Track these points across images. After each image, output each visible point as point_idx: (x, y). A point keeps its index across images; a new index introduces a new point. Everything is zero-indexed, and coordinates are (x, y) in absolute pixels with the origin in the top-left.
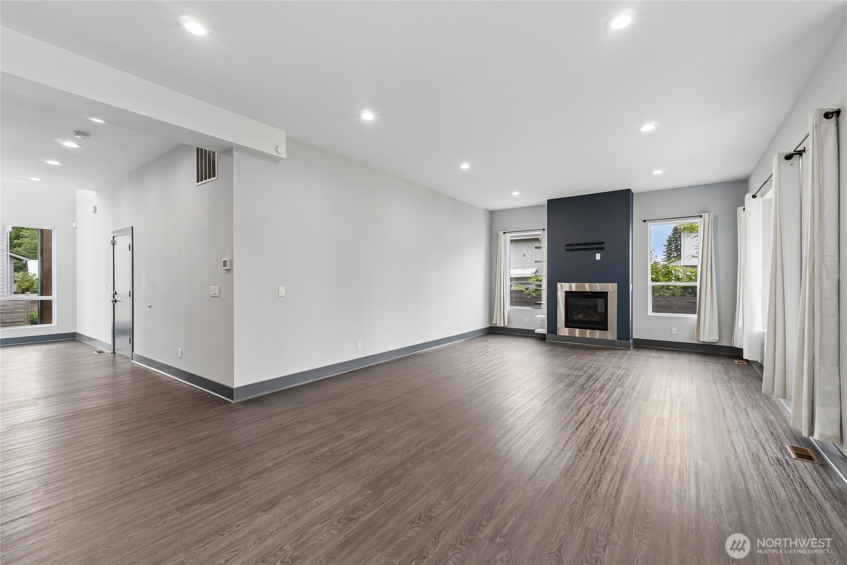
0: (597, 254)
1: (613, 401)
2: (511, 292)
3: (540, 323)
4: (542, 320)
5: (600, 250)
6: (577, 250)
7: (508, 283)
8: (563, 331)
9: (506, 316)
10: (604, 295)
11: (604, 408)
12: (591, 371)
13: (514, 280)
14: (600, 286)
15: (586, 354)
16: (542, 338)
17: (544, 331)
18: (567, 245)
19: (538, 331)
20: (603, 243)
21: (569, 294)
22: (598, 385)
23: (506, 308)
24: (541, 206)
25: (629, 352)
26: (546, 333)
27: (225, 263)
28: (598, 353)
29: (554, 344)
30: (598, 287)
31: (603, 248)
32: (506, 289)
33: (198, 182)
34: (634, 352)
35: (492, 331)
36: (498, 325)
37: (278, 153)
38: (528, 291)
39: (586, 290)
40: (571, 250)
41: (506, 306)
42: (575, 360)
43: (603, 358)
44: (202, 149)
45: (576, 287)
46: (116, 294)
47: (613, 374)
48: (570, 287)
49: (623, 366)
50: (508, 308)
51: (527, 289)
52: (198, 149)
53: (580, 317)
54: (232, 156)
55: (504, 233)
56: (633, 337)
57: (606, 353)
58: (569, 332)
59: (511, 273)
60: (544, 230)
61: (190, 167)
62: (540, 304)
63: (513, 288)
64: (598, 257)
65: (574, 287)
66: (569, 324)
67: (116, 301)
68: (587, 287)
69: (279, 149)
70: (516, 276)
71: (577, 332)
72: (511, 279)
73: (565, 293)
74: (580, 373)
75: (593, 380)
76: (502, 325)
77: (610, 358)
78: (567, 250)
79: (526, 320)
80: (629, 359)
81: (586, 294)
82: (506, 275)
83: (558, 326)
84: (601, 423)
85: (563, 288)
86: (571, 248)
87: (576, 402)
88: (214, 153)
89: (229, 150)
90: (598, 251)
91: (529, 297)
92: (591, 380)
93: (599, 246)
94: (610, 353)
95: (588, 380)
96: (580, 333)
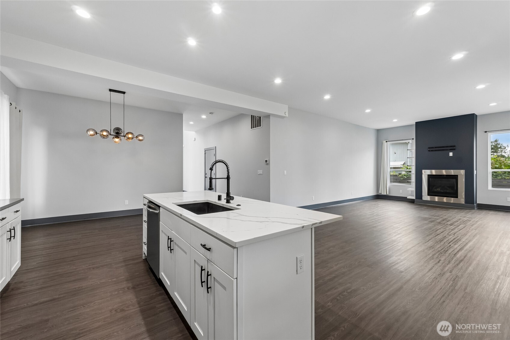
0: (450, 153)
1: (458, 229)
2: (391, 175)
3: (411, 193)
4: (412, 191)
5: (451, 150)
6: (436, 150)
7: (389, 170)
8: (426, 197)
9: (388, 189)
10: (456, 177)
11: (452, 231)
12: (445, 217)
13: (393, 168)
14: (453, 172)
15: (442, 210)
16: (412, 201)
17: (414, 198)
18: (429, 148)
19: (409, 197)
20: (455, 146)
21: (430, 177)
22: (449, 223)
23: (388, 184)
24: (411, 125)
25: (473, 211)
26: (415, 199)
27: (266, 161)
28: (451, 210)
29: (420, 205)
30: (452, 172)
31: (455, 149)
32: (387, 173)
33: (252, 128)
34: (477, 211)
35: (379, 197)
36: (383, 194)
37: (285, 115)
38: (401, 175)
39: (443, 174)
40: (432, 151)
41: (388, 183)
42: (434, 213)
43: (454, 213)
44: (254, 116)
45: (436, 172)
46: (206, 174)
47: (460, 219)
48: (431, 172)
49: (468, 216)
50: (389, 184)
51: (400, 174)
52: (252, 116)
53: (438, 190)
54: (270, 118)
55: (386, 142)
56: (477, 203)
57: (456, 210)
58: (431, 198)
59: (391, 165)
60: (413, 139)
61: (248, 122)
62: (411, 182)
63: (392, 174)
64: (451, 154)
65: (434, 172)
66: (431, 193)
67: (206, 177)
68: (444, 172)
69: (286, 113)
70: (392, 167)
71: (436, 199)
72: (391, 168)
73: (428, 176)
74: (438, 218)
75: (446, 221)
76: (385, 194)
77: (458, 213)
78: (429, 151)
79: (401, 191)
80: (473, 214)
81: (442, 176)
82: (388, 165)
83: (423, 195)
84: (450, 235)
85: (426, 173)
86: (432, 149)
87: (435, 228)
88: (260, 117)
89: (268, 116)
90: (452, 151)
91: (402, 179)
92: (445, 221)
93: (452, 148)
94: (460, 210)
95: (443, 220)
96: (438, 199)
